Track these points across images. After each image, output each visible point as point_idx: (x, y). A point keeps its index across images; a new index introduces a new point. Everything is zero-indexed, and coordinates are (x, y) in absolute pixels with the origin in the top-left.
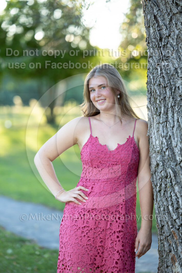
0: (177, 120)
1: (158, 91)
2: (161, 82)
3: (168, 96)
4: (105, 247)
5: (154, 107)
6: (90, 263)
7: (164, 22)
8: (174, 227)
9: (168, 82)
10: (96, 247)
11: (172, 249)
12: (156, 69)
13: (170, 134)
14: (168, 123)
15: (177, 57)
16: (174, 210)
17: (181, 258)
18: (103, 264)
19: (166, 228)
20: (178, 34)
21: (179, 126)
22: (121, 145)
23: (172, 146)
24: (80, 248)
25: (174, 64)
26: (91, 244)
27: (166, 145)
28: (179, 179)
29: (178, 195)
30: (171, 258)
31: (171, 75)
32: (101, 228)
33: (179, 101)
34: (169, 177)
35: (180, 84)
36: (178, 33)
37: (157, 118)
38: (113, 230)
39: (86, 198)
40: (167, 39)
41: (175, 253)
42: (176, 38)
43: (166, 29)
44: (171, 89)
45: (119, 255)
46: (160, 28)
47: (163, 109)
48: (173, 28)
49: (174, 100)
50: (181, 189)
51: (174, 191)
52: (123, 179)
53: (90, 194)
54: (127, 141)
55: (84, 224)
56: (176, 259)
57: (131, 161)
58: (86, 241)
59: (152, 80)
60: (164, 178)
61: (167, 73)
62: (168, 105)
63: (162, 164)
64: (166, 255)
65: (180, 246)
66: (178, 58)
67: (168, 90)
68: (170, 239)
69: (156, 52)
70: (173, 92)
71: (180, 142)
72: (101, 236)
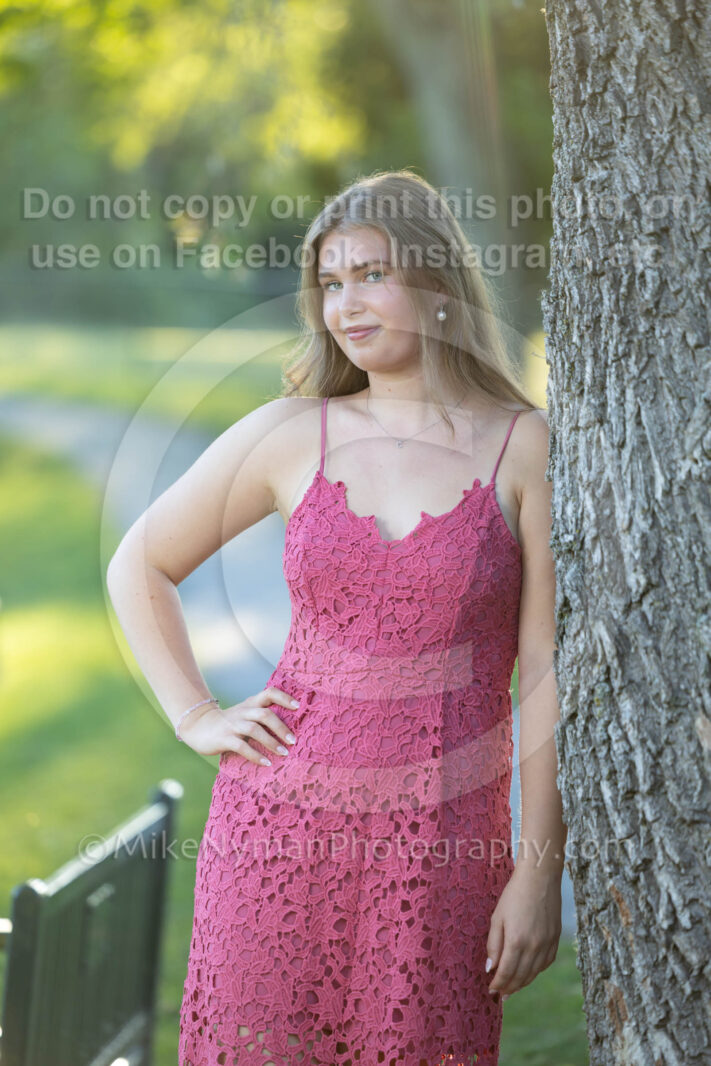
0: (634, 418)
1: (575, 292)
2: (585, 254)
3: (607, 314)
4: (356, 946)
5: (565, 359)
6: (294, 1010)
8: (621, 870)
9: (609, 252)
10: (319, 945)
11: (614, 967)
13: (608, 479)
14: (604, 429)
15: (636, 146)
16: (620, 799)
17: (642, 1004)
18: (346, 1018)
19: (592, 873)
20: (643, 46)
21: (644, 442)
22: (436, 521)
23: (614, 525)
24: (253, 946)
25: (628, 175)
26: (297, 932)
27: (593, 523)
28: (636, 666)
29: (632, 733)
30: (608, 1001)
31: (617, 222)
32: (339, 864)
33: (643, 334)
34: (600, 657)
36: (645, 43)
37: (571, 406)
38: (387, 875)
39: (290, 739)
40: (602, 68)
41: (623, 982)
42: (635, 63)
43: (596, 28)
44: (616, 283)
45: (409, 980)
46: (580, 22)
47: (588, 369)
48: (626, 20)
49: (628, 330)
50: (642, 711)
51: (619, 717)
52: (439, 662)
53: (302, 725)
54: (463, 502)
56: (624, 1007)
58: (275, 918)
60: (585, 661)
61: (601, 218)
62: (606, 350)
63: (579, 601)
64: (593, 991)
65: (640, 956)
66: (642, 152)
68: (607, 921)
69: (570, 126)
70: (623, 295)
71: (643, 509)
72: (340, 898)
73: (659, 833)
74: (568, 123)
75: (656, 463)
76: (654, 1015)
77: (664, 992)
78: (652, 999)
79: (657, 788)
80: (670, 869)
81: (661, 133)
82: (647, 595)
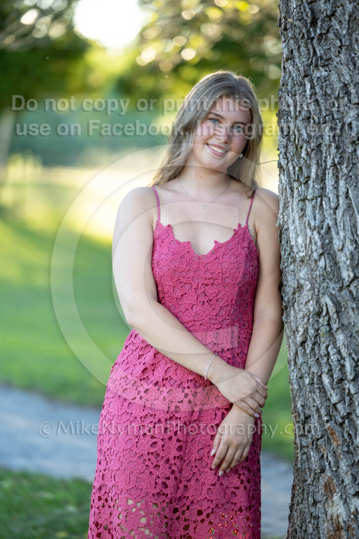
0: (344, 195)
1: (303, 132)
2: (312, 113)
3: (327, 143)
4: (186, 458)
5: (295, 165)
6: (156, 491)
8: (333, 419)
9: (328, 112)
10: (168, 459)
11: (327, 467)
12: (301, 86)
13: (328, 224)
14: (325, 200)
15: (348, 60)
16: (335, 383)
17: (345, 484)
18: (179, 494)
19: (314, 423)
20: (352, 11)
21: (350, 206)
22: (223, 245)
23: (332, 248)
24: (134, 459)
25: (343, 75)
26: (158, 452)
27: (320, 247)
28: (345, 317)
29: (344, 352)
30: (323, 484)
31: (334, 97)
32: (180, 418)
33: (350, 153)
34: (324, 313)
35: (354, 118)
36: (353, 9)
37: (299, 189)
38: (204, 422)
40: (327, 21)
41: (333, 474)
42: (347, 19)
43: (325, 1)
44: (333, 128)
47: (314, 170)
49: (340, 151)
50: (349, 339)
51: (334, 342)
52: (228, 315)
54: (234, 235)
55: (145, 409)
56: (334, 486)
57: (243, 277)
58: (147, 445)
59: (292, 108)
60: (313, 315)
61: (326, 94)
62: (325, 161)
63: (310, 285)
64: (313, 479)
65: (345, 461)
66: (351, 63)
68: (324, 444)
69: (301, 49)
70: (338, 134)
71: (351, 239)
74: (299, 48)
75: (358, 217)
76: (352, 489)
78: (352, 482)
79: (357, 377)
82: (353, 282)
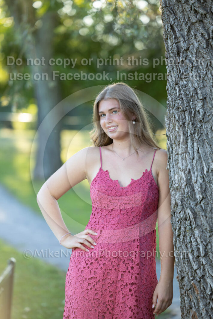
0: (197, 151)
1: (176, 116)
2: (180, 105)
3: (187, 122)
4: (116, 302)
5: (173, 135)
7: (182, 32)
8: (195, 278)
9: (187, 104)
10: (105, 302)
11: (193, 306)
12: (175, 90)
13: (189, 168)
14: (187, 155)
15: (196, 75)
16: (195, 258)
17: (202, 316)
19: (186, 279)
20: (197, 47)
21: (200, 158)
22: (136, 181)
23: (191, 181)
24: (86, 303)
25: (194, 83)
26: (99, 298)
27: (185, 181)
28: (199, 221)
29: (199, 240)
30: (192, 315)
31: (190, 96)
32: (111, 279)
33: (199, 127)
34: (188, 218)
35: (200, 108)
36: (198, 46)
37: (176, 148)
38: (125, 282)
39: (95, 244)
40: (185, 53)
41: (196, 310)
42: (195, 51)
43: (183, 42)
44: (190, 113)
45: (132, 311)
46: (178, 40)
47: (182, 137)
48: (192, 39)
49: (194, 126)
50: (201, 233)
51: (194, 235)
52: (138, 221)
53: (99, 239)
54: (143, 176)
55: (91, 274)
56: (197, 317)
57: (147, 199)
58: (93, 295)
59: (171, 103)
60: (183, 220)
61: (186, 95)
62: (187, 132)
63: (181, 203)
64: (187, 313)
65: (202, 302)
66: (198, 76)
67: (187, 114)
68: (191, 293)
70: (193, 116)
71: (200, 176)
72: (111, 289)
73: (207, 268)
74: (173, 68)
75: (204, 164)
77: (209, 312)
78: (206, 314)
79: (206, 255)
80: (211, 278)
81: (203, 71)
82: (202, 201)
